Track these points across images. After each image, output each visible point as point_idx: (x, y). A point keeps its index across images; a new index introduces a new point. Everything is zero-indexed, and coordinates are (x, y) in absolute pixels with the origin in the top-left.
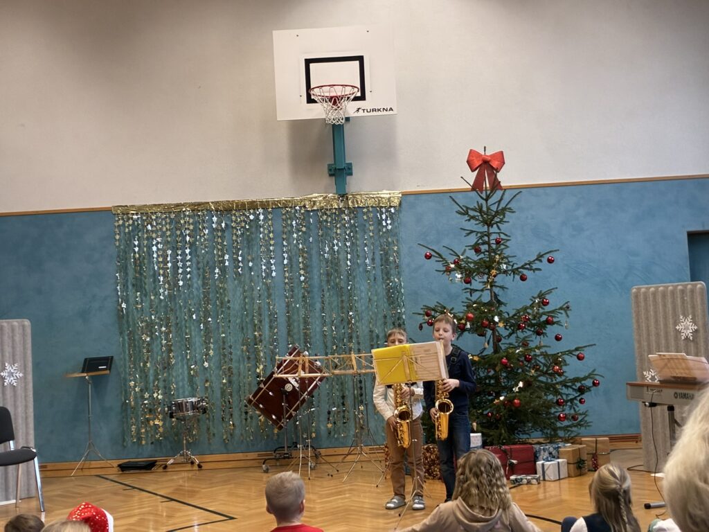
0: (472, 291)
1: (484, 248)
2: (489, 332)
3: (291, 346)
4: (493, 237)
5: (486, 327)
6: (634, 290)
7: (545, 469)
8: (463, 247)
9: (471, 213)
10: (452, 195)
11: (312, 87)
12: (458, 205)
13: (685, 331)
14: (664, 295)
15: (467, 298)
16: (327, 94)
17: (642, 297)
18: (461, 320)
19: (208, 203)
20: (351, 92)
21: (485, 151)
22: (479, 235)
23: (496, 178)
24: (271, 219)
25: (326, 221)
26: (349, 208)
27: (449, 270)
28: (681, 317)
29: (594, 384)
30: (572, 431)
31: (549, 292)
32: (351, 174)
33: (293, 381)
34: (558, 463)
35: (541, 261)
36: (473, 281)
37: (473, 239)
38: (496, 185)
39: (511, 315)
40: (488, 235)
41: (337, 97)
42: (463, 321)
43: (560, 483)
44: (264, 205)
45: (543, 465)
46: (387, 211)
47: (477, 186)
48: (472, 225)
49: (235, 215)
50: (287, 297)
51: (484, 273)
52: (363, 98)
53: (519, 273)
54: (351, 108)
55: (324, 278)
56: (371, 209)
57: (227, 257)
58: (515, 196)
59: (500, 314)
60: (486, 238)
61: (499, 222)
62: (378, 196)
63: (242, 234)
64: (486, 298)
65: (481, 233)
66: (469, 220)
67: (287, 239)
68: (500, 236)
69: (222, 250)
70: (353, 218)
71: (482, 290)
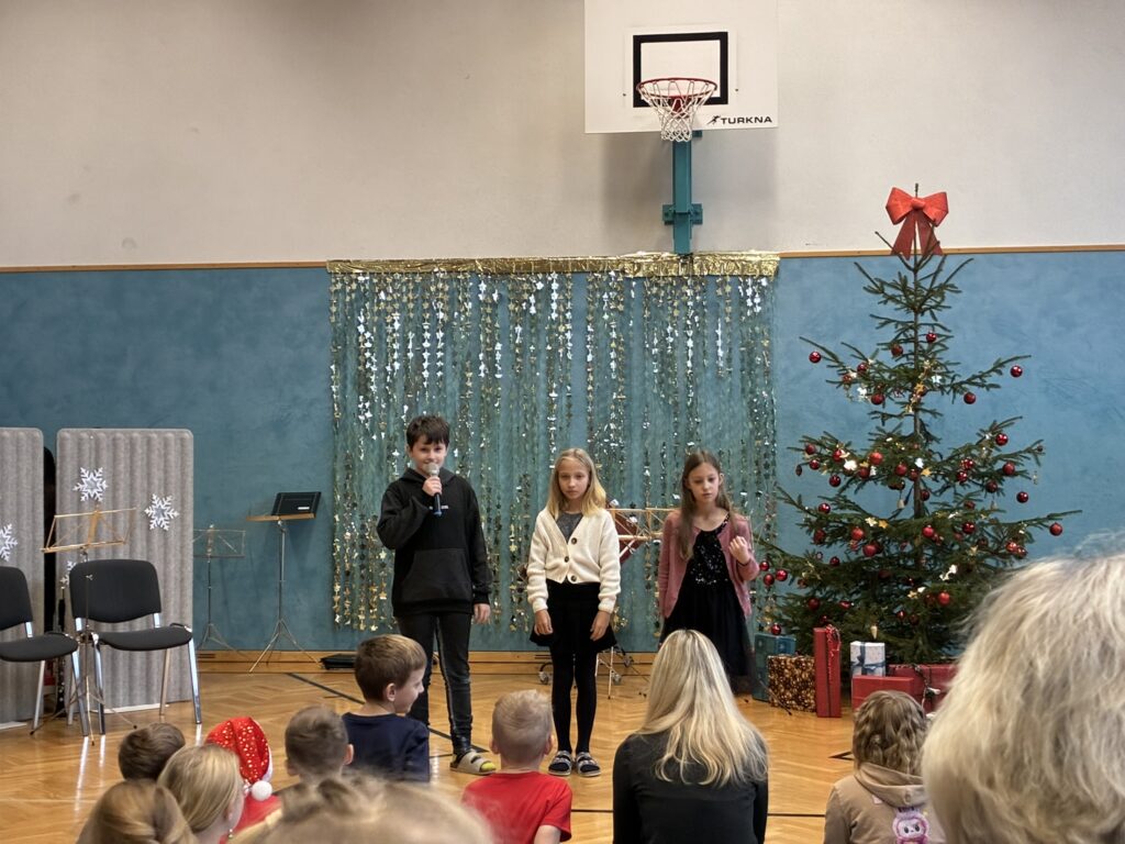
0: (885, 417)
1: (908, 348)
2: (909, 484)
4: (924, 330)
5: (902, 475)
8: (874, 346)
9: (889, 291)
10: (857, 260)
11: (643, 80)
12: (868, 277)
15: (878, 428)
16: (666, 93)
18: (862, 461)
19: (473, 261)
20: (704, 91)
21: (917, 191)
22: (900, 327)
23: (932, 235)
24: (570, 290)
25: (657, 296)
26: (693, 276)
31: (1009, 423)
32: (699, 222)
35: (1000, 373)
36: (887, 400)
37: (890, 333)
38: (932, 247)
39: (944, 459)
40: (916, 327)
41: (680, 97)
42: (865, 465)
44: (561, 268)
46: (754, 283)
47: (901, 248)
48: (890, 310)
49: (513, 280)
50: (590, 414)
51: (906, 389)
52: (723, 99)
53: (964, 390)
54: (703, 116)
55: (649, 386)
56: (728, 279)
57: (499, 346)
58: (962, 266)
59: (928, 456)
60: (911, 333)
61: (935, 307)
62: (742, 258)
64: (908, 428)
65: (903, 323)
66: (885, 302)
67: (593, 323)
68: (934, 330)
69: (492, 336)
70: (700, 293)
71: (900, 416)
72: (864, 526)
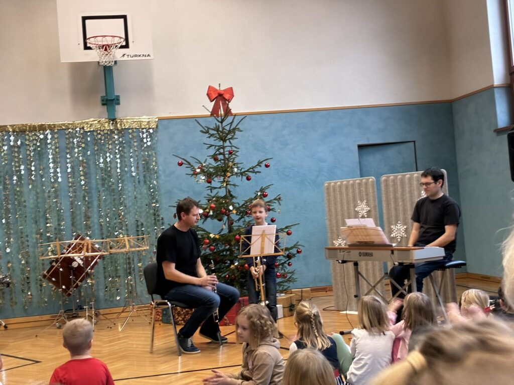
0: (212, 189)
1: (221, 157)
2: (225, 218)
3: (74, 234)
4: (227, 149)
5: (223, 214)
6: (326, 184)
8: (205, 157)
9: (212, 132)
10: (196, 119)
11: (88, 37)
12: (201, 126)
13: (361, 211)
14: (347, 187)
15: (208, 195)
16: (100, 43)
17: (332, 189)
18: (206, 209)
20: (119, 42)
21: (219, 87)
22: (217, 148)
23: (228, 107)
24: (57, 138)
25: (101, 139)
26: (118, 129)
27: (195, 174)
28: (359, 202)
29: (298, 252)
30: (284, 285)
31: (268, 187)
32: (119, 104)
33: (78, 260)
35: (260, 166)
36: (213, 182)
37: (212, 151)
38: (228, 112)
39: (241, 205)
40: (223, 148)
41: (108, 45)
44: (51, 128)
46: (147, 131)
47: (215, 112)
48: (212, 141)
49: (28, 135)
50: (71, 197)
51: (221, 176)
52: (127, 46)
53: (245, 174)
54: (118, 54)
55: (100, 182)
56: (135, 130)
57: (22, 167)
58: (242, 120)
59: (233, 204)
60: (222, 151)
61: (231, 138)
62: (140, 120)
63: (34, 150)
64: (222, 193)
65: (218, 146)
66: (209, 137)
67: (70, 153)
68: (232, 148)
69: (18, 162)
70: (121, 137)
71: (220, 188)
72: (209, 238)
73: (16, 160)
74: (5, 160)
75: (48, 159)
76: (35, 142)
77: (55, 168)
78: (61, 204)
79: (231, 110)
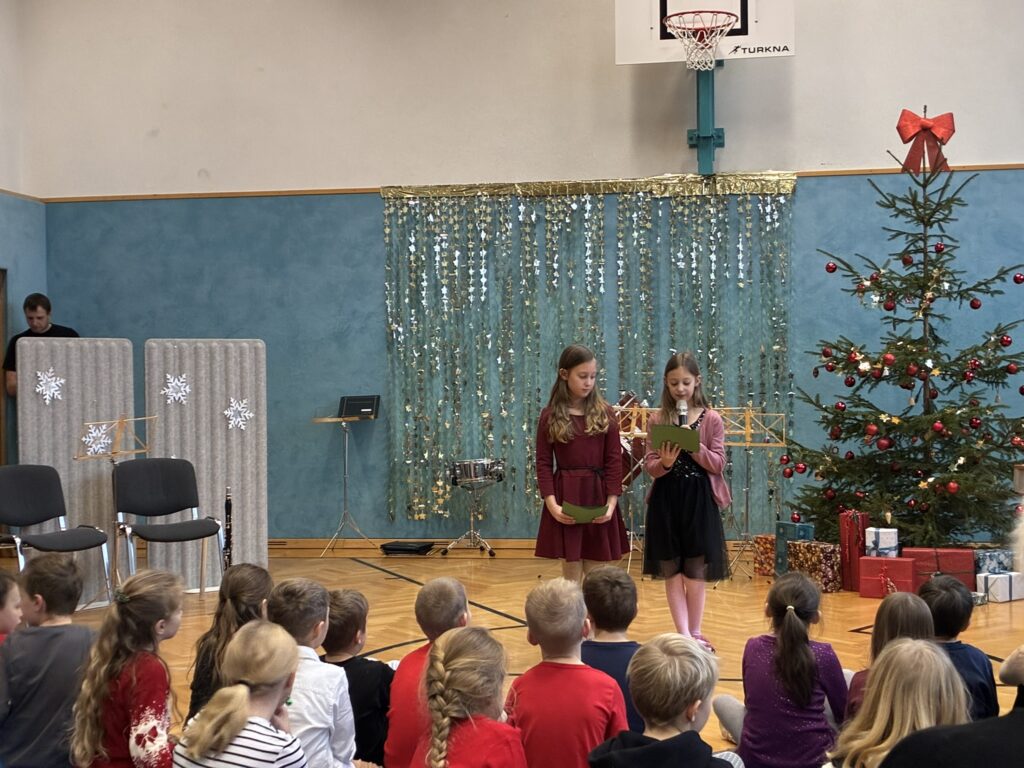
0: (896, 322)
1: (918, 258)
2: (919, 383)
3: (623, 393)
4: (932, 242)
5: (913, 375)
7: (989, 584)
8: (886, 256)
9: (900, 205)
10: (869, 177)
11: (668, 14)
12: (881, 192)
15: (889, 333)
16: (690, 26)
18: (876, 362)
19: (514, 184)
20: (726, 23)
21: (925, 112)
22: (910, 238)
23: (940, 154)
24: (602, 210)
25: (682, 214)
26: (716, 195)
27: (862, 290)
31: (1013, 325)
32: (722, 145)
34: (1011, 577)
35: (1004, 280)
36: (898, 306)
37: (901, 245)
38: (939, 163)
39: (952, 360)
40: (925, 238)
41: (704, 29)
42: (879, 366)
43: (1011, 607)
44: (593, 189)
45: (986, 578)
46: (773, 201)
47: (911, 165)
48: (901, 223)
50: (621, 324)
51: (916, 296)
52: (743, 31)
53: (970, 296)
54: (725, 47)
55: (676, 297)
56: (749, 198)
57: (537, 263)
58: (968, 181)
59: (936, 358)
60: (921, 244)
61: (943, 220)
62: (761, 177)
63: (560, 231)
64: (917, 331)
65: (912, 235)
66: (896, 216)
67: (624, 240)
68: (942, 241)
69: (531, 253)
70: (722, 211)
71: (910, 321)
72: (878, 422)
73: (527, 249)
74: (508, 248)
75: (584, 249)
76: (562, 216)
77: (595, 267)
78: (602, 334)
79: (948, 162)
